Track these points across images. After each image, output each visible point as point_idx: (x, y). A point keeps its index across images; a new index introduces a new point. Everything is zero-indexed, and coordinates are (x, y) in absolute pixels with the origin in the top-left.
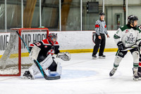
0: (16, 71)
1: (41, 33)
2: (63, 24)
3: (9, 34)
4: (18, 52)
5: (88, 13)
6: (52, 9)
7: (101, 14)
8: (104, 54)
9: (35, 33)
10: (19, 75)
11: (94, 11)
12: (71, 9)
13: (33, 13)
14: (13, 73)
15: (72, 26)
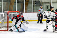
0: (7, 29)
1: (17, 13)
2: (26, 10)
3: (4, 14)
4: (7, 21)
5: (35, 5)
6: (21, 4)
7: (41, 6)
8: (42, 22)
9: (14, 13)
10: (8, 30)
11: (38, 4)
12: (29, 4)
13: (13, 5)
14: (5, 30)
15: (29, 11)
